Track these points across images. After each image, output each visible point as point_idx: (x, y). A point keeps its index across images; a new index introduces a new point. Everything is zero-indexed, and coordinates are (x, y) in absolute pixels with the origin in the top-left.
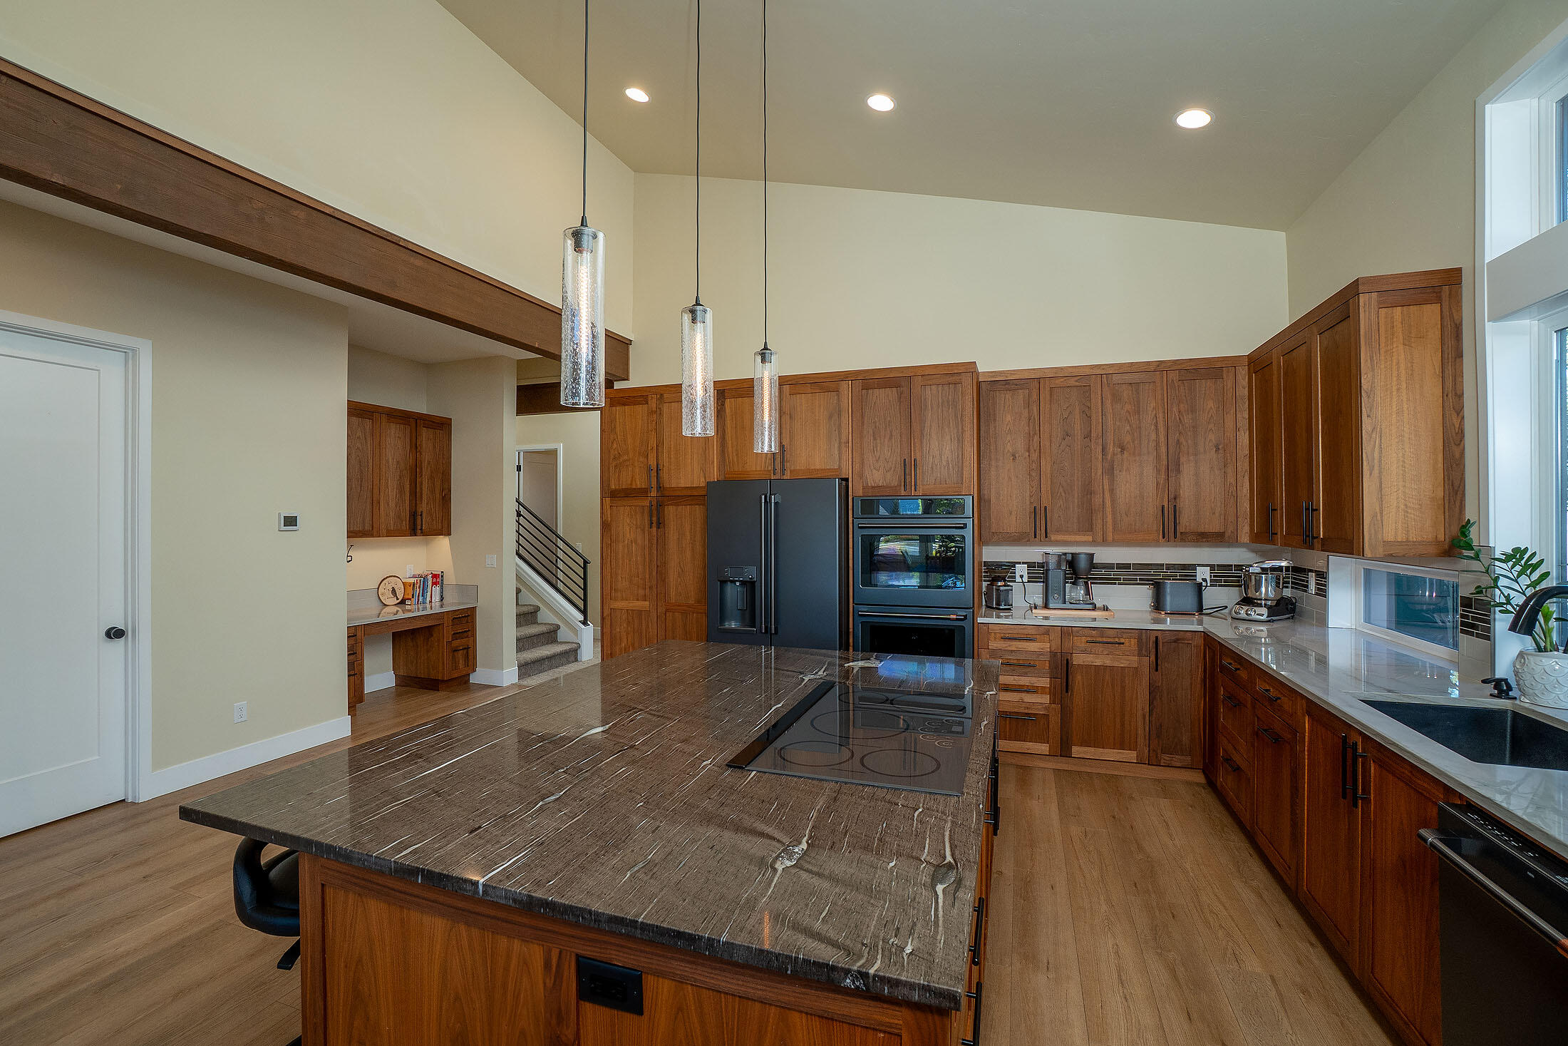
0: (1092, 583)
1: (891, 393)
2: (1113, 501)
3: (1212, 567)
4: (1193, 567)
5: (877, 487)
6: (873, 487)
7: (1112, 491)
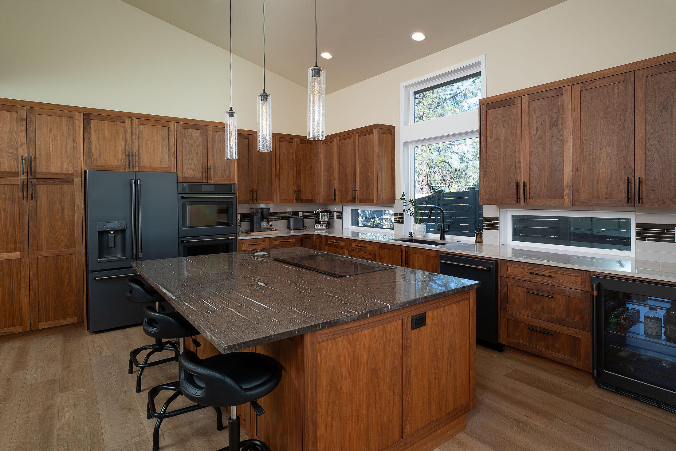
0: (271, 220)
1: (198, 133)
2: (279, 187)
3: (303, 212)
4: (297, 212)
5: (190, 178)
6: (188, 178)
7: (279, 184)
